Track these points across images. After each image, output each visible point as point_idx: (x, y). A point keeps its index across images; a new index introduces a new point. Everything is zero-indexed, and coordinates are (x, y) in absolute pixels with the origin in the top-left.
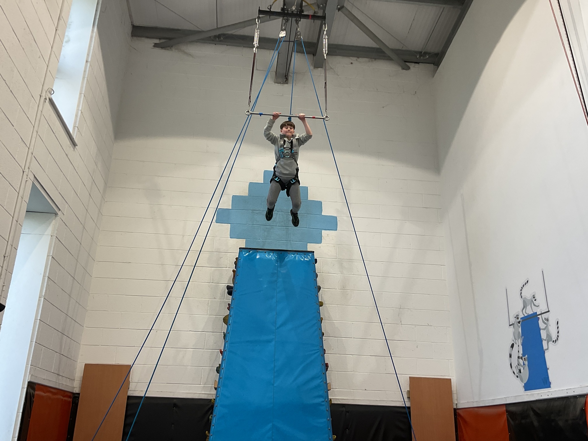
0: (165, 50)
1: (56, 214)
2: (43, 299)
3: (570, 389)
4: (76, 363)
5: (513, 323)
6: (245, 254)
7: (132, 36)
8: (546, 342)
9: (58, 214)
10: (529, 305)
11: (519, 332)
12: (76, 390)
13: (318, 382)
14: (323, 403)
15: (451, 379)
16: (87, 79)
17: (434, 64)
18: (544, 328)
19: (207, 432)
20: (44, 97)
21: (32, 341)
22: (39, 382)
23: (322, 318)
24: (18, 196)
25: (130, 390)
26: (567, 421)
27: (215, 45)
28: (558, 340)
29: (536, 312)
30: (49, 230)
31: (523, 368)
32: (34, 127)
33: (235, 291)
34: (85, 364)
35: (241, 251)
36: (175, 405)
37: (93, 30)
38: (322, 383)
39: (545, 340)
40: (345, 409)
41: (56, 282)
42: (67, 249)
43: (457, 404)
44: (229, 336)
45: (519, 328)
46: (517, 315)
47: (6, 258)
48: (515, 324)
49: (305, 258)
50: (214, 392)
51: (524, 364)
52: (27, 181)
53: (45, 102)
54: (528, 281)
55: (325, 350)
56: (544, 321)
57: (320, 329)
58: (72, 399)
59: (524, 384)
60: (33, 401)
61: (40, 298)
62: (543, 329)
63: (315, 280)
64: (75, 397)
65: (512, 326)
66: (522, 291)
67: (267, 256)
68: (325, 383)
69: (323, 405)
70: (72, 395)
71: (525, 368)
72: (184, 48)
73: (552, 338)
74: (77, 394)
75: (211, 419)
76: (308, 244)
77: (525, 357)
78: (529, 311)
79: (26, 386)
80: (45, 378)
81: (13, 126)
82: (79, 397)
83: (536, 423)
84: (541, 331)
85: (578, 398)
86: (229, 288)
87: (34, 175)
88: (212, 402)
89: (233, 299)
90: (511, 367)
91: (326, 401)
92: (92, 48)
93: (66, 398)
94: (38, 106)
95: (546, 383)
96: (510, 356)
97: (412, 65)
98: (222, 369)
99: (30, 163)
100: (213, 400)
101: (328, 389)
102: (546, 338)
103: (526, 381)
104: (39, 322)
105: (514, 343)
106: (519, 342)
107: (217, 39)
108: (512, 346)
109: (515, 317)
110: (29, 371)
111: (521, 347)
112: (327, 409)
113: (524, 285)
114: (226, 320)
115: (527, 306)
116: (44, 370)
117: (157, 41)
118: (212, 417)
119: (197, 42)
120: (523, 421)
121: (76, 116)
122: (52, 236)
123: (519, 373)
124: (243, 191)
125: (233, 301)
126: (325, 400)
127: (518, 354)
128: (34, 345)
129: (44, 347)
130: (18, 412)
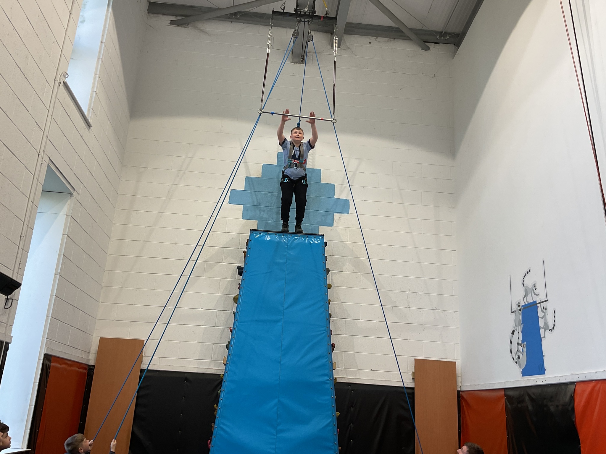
0: (181, 27)
1: (71, 194)
2: (58, 276)
3: (562, 376)
4: (92, 336)
5: (515, 310)
6: (256, 236)
7: (149, 13)
8: (544, 330)
9: (73, 194)
10: (529, 294)
11: (520, 319)
12: (92, 363)
13: (323, 361)
14: (328, 382)
15: (456, 362)
16: (102, 60)
17: (454, 45)
18: (542, 316)
19: (215, 405)
20: (59, 81)
21: (48, 315)
22: (55, 355)
23: (329, 299)
24: (33, 179)
25: (143, 364)
26: (557, 406)
27: (232, 22)
28: (554, 328)
29: (536, 301)
30: (65, 210)
31: (521, 354)
32: (48, 111)
33: (245, 272)
34: (100, 338)
35: (252, 233)
36: (186, 379)
37: (108, 11)
38: (328, 362)
39: (543, 328)
40: (350, 388)
41: (71, 259)
42: (83, 228)
43: (460, 387)
44: (238, 315)
45: (520, 315)
46: (519, 303)
47: (22, 237)
48: (516, 311)
49: (314, 241)
50: (224, 367)
51: (523, 351)
52: (42, 164)
53: (60, 86)
54: (530, 270)
55: (331, 331)
56: (542, 310)
57: (327, 311)
58: (87, 371)
59: (522, 370)
60: (49, 372)
61: (56, 275)
62: (541, 318)
63: (324, 263)
64: (90, 369)
65: (514, 313)
66: (524, 279)
67: (277, 238)
68: (330, 362)
69: (328, 383)
70: (87, 367)
71: (523, 355)
72: (200, 25)
73: (548, 327)
74: (92, 366)
75: (220, 393)
76: (320, 227)
77: (524, 344)
78: (530, 300)
79: (42, 358)
80: (61, 351)
81: (28, 111)
82: (94, 369)
83: (530, 408)
84: (540, 319)
85: (569, 386)
86: (239, 268)
87: (49, 158)
88: (221, 377)
89: (243, 280)
90: (511, 353)
91: (331, 380)
92: (107, 29)
93: (80, 370)
94: (53, 90)
95: (541, 370)
96: (511, 342)
97: (431, 46)
98: (231, 346)
99: (45, 146)
100: (222, 375)
101: (334, 368)
102: (544, 327)
103: (523, 367)
104: (55, 297)
105: (515, 330)
106: (520, 329)
107: (234, 17)
108: (513, 332)
109: (517, 305)
110: (45, 344)
111: (521, 334)
112: (332, 387)
113: (527, 273)
114: (236, 300)
115: (528, 295)
116: (60, 343)
117: (173, 18)
118: (220, 391)
119: (213, 19)
120: (519, 405)
121: (91, 97)
122: (67, 215)
123: (518, 359)
124: (256, 172)
125: (243, 281)
126: (329, 379)
127: (518, 341)
128: (50, 320)
129: (60, 322)
130: (34, 382)
